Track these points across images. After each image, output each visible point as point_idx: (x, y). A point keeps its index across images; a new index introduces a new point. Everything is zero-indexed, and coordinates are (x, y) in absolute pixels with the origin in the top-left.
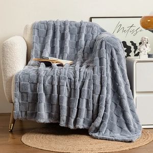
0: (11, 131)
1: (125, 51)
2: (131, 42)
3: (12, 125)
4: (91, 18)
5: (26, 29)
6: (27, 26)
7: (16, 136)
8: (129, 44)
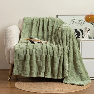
0: (10, 80)
1: (77, 34)
2: (80, 29)
3: (10, 76)
4: (57, 15)
5: (20, 21)
6: (20, 19)
7: (12, 83)
8: (79, 30)
